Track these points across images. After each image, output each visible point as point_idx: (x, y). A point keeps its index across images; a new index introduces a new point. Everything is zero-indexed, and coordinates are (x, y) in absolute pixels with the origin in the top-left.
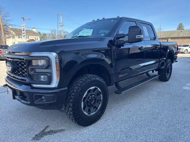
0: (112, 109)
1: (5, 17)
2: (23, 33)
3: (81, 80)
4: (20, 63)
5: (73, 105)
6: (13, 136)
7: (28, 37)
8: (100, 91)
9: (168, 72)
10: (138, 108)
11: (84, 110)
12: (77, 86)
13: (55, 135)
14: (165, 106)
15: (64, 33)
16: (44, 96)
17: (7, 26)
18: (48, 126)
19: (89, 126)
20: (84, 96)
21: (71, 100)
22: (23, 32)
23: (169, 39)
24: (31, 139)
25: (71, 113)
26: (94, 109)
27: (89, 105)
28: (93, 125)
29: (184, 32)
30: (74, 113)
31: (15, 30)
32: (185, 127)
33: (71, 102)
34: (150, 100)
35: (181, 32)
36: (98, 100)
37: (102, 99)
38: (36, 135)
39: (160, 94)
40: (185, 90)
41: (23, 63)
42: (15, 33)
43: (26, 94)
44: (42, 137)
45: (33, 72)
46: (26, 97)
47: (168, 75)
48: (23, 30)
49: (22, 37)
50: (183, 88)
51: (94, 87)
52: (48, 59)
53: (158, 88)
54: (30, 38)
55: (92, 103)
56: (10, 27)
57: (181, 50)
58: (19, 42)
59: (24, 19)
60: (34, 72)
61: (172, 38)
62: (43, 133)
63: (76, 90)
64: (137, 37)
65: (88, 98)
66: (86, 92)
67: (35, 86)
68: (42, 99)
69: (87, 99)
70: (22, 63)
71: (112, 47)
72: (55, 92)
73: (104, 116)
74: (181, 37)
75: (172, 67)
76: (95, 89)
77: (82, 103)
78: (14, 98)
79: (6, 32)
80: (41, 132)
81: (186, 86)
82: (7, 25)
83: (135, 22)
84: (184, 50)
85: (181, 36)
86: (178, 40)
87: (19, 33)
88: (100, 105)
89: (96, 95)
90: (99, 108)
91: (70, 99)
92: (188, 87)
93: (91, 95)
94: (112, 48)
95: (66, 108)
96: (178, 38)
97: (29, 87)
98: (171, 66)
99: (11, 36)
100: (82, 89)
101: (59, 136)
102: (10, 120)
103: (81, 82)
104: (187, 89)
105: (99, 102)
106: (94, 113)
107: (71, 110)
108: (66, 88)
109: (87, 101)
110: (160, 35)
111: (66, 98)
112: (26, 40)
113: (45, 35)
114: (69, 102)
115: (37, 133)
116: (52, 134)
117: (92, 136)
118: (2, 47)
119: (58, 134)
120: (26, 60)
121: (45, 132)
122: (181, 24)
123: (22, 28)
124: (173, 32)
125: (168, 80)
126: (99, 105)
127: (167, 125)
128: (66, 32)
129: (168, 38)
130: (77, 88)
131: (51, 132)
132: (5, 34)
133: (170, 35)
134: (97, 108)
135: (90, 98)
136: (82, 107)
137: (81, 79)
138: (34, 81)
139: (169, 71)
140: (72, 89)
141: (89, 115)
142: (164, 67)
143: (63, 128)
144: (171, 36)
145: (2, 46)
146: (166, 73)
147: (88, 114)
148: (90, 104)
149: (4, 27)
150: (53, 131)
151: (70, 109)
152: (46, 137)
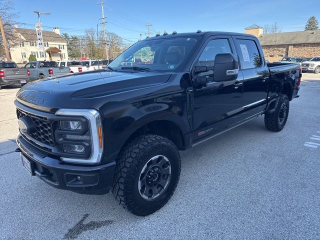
0: (186, 184)
1: (7, 9)
2: (39, 39)
3: (137, 148)
4: (41, 122)
5: (126, 187)
6: (35, 232)
7: (48, 44)
8: (167, 160)
9: (281, 116)
10: (228, 182)
11: (142, 193)
12: (130, 156)
13: (99, 229)
14: (272, 179)
15: (108, 34)
16: (79, 176)
17: (10, 25)
18: (88, 214)
19: (150, 216)
20: (142, 172)
21: (122, 180)
22: (39, 37)
23: (290, 47)
24: (62, 236)
25: (123, 199)
26: (157, 188)
27: (150, 184)
28: (156, 214)
29: (316, 33)
30: (126, 199)
31: (24, 32)
32: (299, 218)
33: (121, 183)
34: (248, 168)
35: (313, 33)
36: (164, 175)
37: (170, 173)
38: (70, 230)
39: (266, 157)
40: (308, 149)
41: (46, 124)
42: (25, 38)
43: (51, 171)
44: (79, 233)
45: (62, 139)
46: (52, 175)
47: (281, 120)
48: (39, 34)
49: (38, 45)
50: (305, 145)
51: (157, 157)
52: (84, 120)
53: (264, 144)
54: (50, 46)
55: (155, 180)
56: (16, 26)
57: (310, 67)
58: (32, 52)
59: (38, 13)
60: (64, 139)
61: (295, 45)
62: (80, 227)
63: (129, 164)
64: (229, 72)
65: (149, 174)
66: (146, 166)
67: (65, 159)
68: (77, 180)
69: (146, 175)
70: (44, 123)
71: (188, 89)
72: (98, 170)
73: (173, 197)
74: (311, 44)
75: (290, 107)
76: (160, 159)
77: (139, 183)
78: (34, 174)
79: (10, 36)
80: (77, 225)
81: (310, 140)
82: (10, 23)
83: (228, 39)
84: (315, 67)
85: (311, 41)
86: (305, 48)
87: (31, 37)
88: (168, 182)
89: (161, 167)
90: (165, 188)
91: (120, 178)
92: (313, 142)
93: (153, 168)
94: (188, 91)
95: (114, 190)
96: (304, 45)
97: (57, 161)
98: (288, 105)
99: (18, 42)
100: (139, 162)
101: (104, 232)
102: (28, 203)
103: (137, 151)
104: (311, 146)
105: (165, 178)
106: (159, 195)
107: (122, 195)
108: (114, 163)
109: (147, 178)
110: (274, 40)
111: (115, 175)
112: (44, 49)
113: (75, 38)
114: (118, 182)
115: (71, 226)
116: (93, 229)
117: (154, 232)
118: (4, 65)
119: (103, 228)
120: (51, 120)
121: (83, 225)
122: (313, 18)
123: (37, 29)
124: (297, 33)
125: (281, 130)
126: (166, 182)
127: (271, 214)
128: (112, 34)
129: (288, 45)
130: (130, 160)
131: (93, 225)
132: (7, 39)
133: (292, 40)
134: (162, 187)
135: (151, 173)
136: (140, 188)
137: (137, 145)
138: (64, 152)
139: (283, 114)
140: (122, 162)
141: (150, 199)
142: (274, 110)
143: (110, 218)
144: (293, 42)
145: (4, 63)
146: (278, 118)
147: (149, 197)
148: (152, 182)
149: (5, 27)
150: (95, 224)
151: (121, 193)
152: (85, 234)
